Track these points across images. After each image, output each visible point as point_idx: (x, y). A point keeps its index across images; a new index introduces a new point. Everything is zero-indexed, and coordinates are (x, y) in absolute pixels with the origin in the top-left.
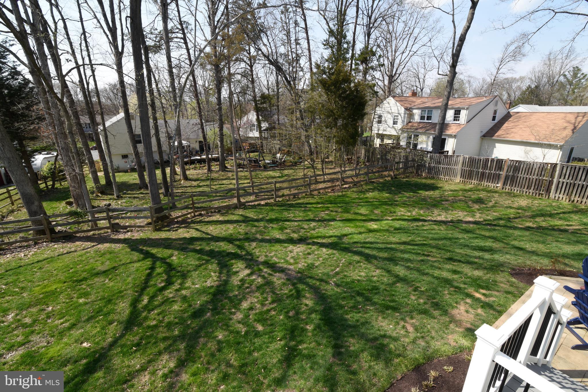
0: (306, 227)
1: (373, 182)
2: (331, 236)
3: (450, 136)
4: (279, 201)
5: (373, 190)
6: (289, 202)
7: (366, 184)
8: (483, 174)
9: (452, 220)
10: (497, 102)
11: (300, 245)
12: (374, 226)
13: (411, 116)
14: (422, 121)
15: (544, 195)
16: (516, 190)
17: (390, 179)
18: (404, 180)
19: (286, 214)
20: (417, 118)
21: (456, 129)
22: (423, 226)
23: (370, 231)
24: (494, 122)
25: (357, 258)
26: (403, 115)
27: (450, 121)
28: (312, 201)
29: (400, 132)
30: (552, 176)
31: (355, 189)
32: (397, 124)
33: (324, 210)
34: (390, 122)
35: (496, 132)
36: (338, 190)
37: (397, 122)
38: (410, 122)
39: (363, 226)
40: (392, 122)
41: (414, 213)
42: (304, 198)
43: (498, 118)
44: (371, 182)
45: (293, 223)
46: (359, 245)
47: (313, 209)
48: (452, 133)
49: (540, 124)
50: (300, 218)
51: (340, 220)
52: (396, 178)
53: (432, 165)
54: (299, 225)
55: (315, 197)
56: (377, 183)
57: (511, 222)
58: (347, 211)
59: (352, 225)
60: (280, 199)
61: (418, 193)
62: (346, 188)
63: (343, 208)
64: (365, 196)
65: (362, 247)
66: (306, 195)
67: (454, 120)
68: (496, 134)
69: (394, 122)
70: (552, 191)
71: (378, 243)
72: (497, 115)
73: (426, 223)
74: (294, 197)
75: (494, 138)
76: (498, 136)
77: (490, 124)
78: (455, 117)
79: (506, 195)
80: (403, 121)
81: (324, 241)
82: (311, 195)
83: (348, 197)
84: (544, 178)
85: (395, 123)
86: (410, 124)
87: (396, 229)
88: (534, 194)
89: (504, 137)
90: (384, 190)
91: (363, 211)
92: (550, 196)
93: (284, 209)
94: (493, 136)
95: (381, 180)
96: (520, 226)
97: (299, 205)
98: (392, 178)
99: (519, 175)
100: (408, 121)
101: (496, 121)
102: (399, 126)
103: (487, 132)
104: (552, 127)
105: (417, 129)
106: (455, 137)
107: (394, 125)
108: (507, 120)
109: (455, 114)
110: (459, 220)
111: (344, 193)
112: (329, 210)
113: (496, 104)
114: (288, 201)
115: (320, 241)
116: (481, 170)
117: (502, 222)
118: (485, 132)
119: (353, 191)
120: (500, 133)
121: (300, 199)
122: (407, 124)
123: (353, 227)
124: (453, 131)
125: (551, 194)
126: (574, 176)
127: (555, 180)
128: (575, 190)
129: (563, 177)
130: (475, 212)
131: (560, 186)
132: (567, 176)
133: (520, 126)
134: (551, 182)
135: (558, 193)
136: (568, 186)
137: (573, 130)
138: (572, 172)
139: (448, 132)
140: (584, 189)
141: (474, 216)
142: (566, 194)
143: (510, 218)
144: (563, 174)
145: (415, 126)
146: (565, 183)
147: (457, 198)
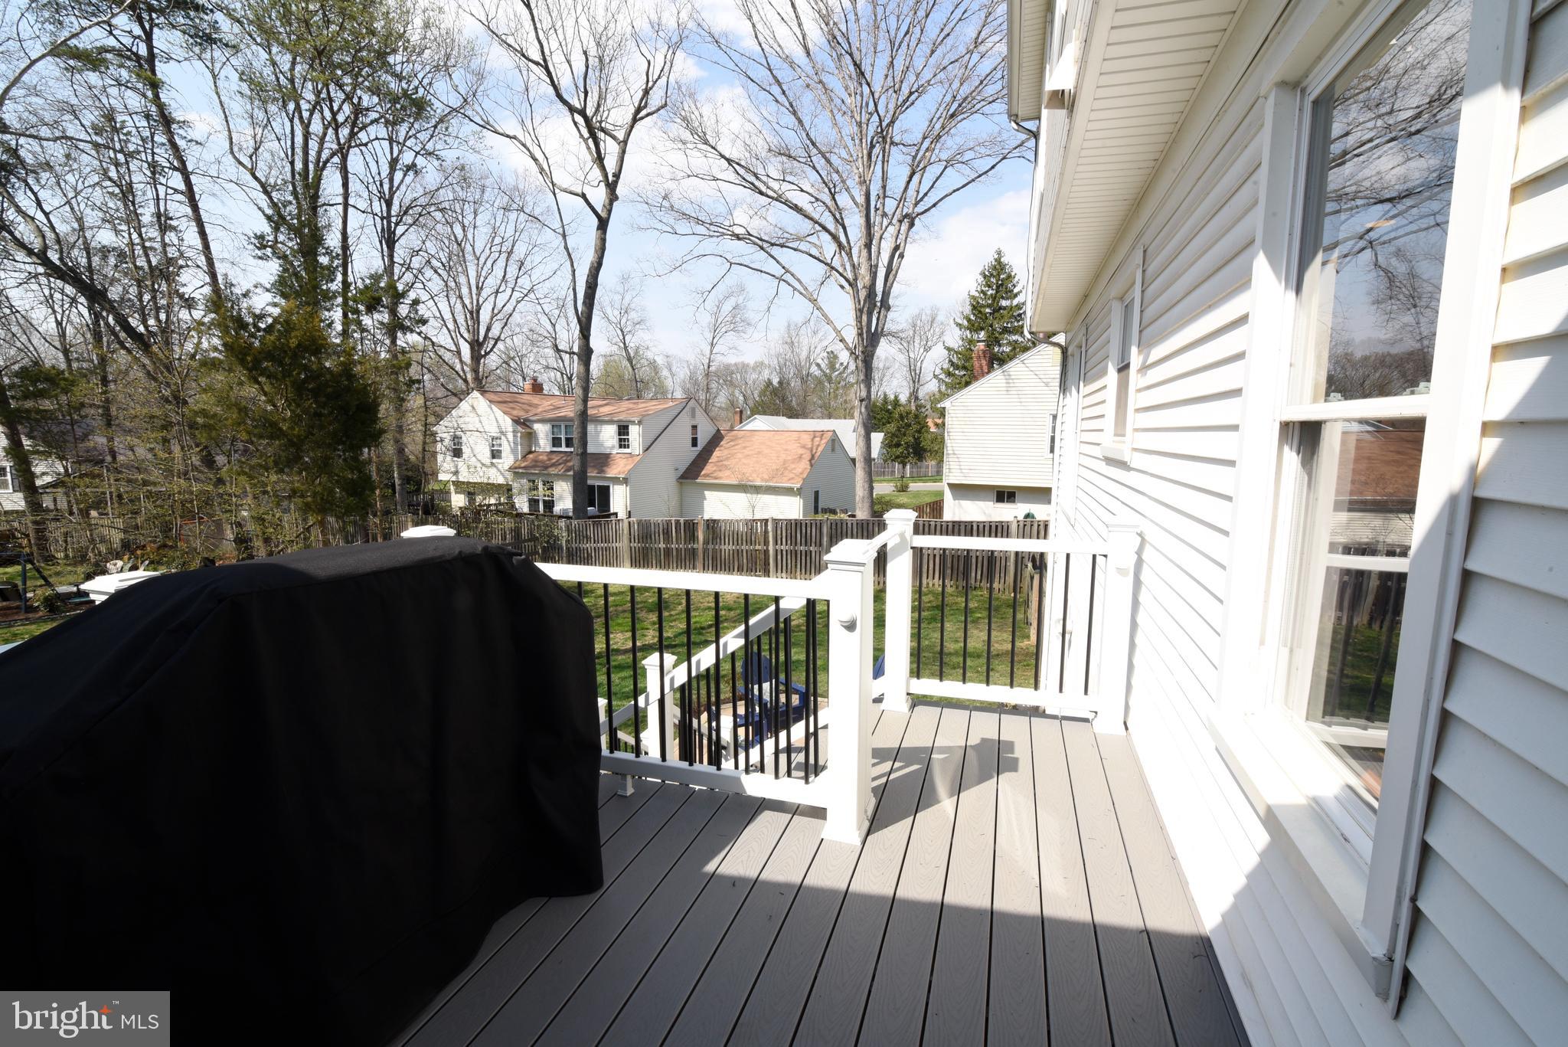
3: (616, 480)
8: (668, 552)
10: (693, 410)
13: (530, 437)
14: (555, 449)
20: (544, 444)
21: (626, 465)
24: (695, 449)
26: (510, 436)
27: (613, 447)
29: (511, 475)
30: (766, 543)
32: (499, 457)
34: (485, 454)
35: (703, 469)
37: (500, 452)
38: (531, 452)
40: (488, 454)
43: (702, 443)
48: (619, 473)
49: (766, 451)
53: (574, 545)
57: (700, 634)
67: (621, 446)
68: (703, 473)
69: (492, 452)
70: (771, 570)
72: (699, 436)
75: (699, 480)
76: (707, 475)
77: (690, 453)
78: (620, 440)
80: (514, 451)
84: (757, 547)
85: (495, 454)
86: (531, 456)
89: (716, 478)
94: (697, 476)
99: (722, 547)
100: (527, 450)
101: (700, 447)
102: (507, 460)
103: (687, 469)
104: (783, 456)
105: (546, 468)
106: (625, 481)
107: (494, 461)
108: (717, 446)
109: (620, 434)
113: (693, 415)
116: (662, 545)
118: (682, 469)
120: (708, 469)
122: (524, 457)
124: (619, 469)
126: (792, 539)
127: (771, 548)
128: (799, 562)
129: (779, 542)
130: (647, 629)
131: (779, 557)
132: (784, 540)
133: (740, 455)
134: (766, 552)
135: (779, 571)
136: (789, 557)
137: (810, 461)
138: (789, 532)
139: (612, 472)
140: (808, 558)
141: (645, 636)
142: (789, 570)
143: (703, 628)
144: (779, 537)
145: (542, 461)
146: (784, 553)
147: (620, 609)
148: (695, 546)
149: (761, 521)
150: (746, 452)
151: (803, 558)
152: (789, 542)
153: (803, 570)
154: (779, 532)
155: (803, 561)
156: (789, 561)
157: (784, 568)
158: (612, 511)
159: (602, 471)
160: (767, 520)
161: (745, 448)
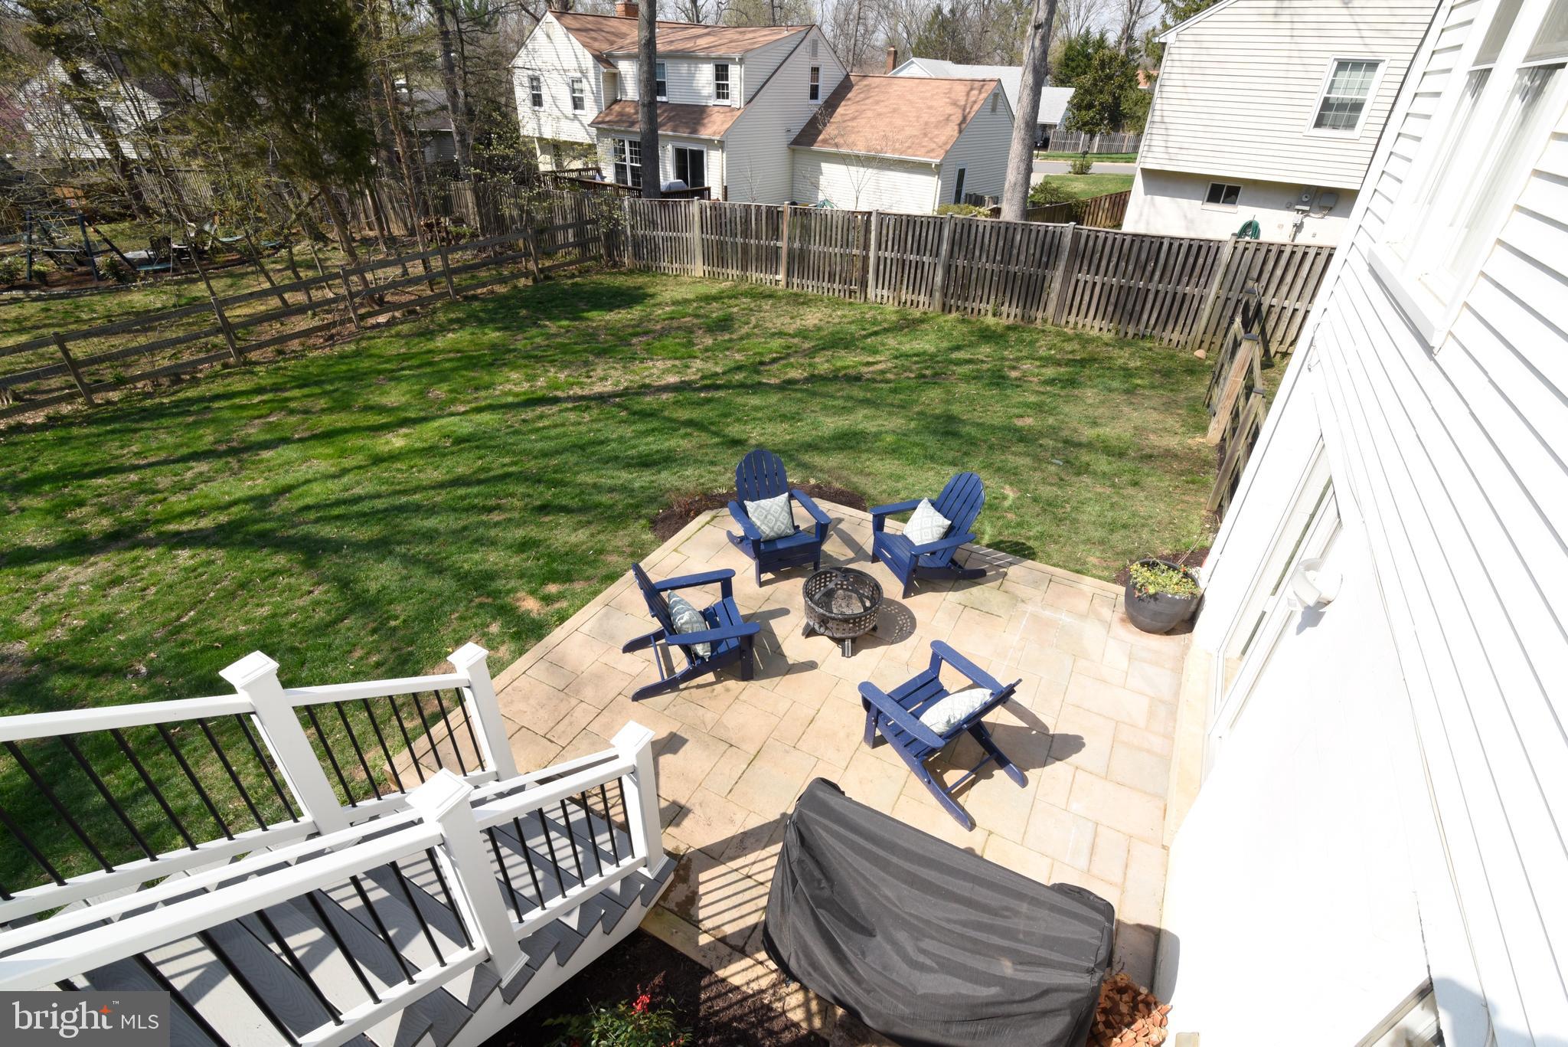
0: (164, 482)
1: (475, 298)
2: (235, 503)
3: (711, 143)
4: (109, 402)
5: (461, 323)
6: (148, 403)
7: (452, 305)
8: (745, 251)
9: (627, 388)
10: (815, 43)
11: (103, 557)
12: (397, 441)
13: (614, 80)
15: (858, 295)
16: (811, 287)
17: (530, 283)
18: (570, 282)
19: (113, 450)
20: (631, 89)
21: (723, 123)
22: (541, 417)
23: (378, 460)
24: (814, 102)
25: (281, 560)
26: (592, 78)
27: (709, 96)
28: (239, 384)
29: (593, 131)
30: (866, 247)
31: (405, 328)
32: (582, 108)
33: (264, 412)
34: (566, 101)
35: (821, 132)
36: (351, 334)
37: (581, 99)
38: (616, 101)
39: (361, 449)
40: (570, 102)
41: (541, 382)
42: (213, 377)
43: (824, 93)
44: (466, 298)
45: (119, 478)
46: (312, 515)
47: (227, 414)
48: (714, 134)
49: (904, 108)
50: (163, 455)
51: (301, 440)
52: (547, 278)
53: (640, 232)
54: (142, 481)
55: (258, 369)
56: (484, 300)
57: (758, 373)
58: (342, 405)
59: (329, 451)
60: (114, 396)
61: (587, 319)
62: (378, 325)
63: (336, 395)
64: (431, 346)
65: (317, 521)
66: (226, 366)
67: (719, 96)
68: (821, 137)
69: (574, 98)
70: (869, 283)
71: (379, 496)
72: (821, 83)
73: (555, 408)
74: (177, 380)
75: (815, 148)
76: (825, 141)
77: (808, 109)
78: (718, 86)
79: (788, 303)
80: (597, 101)
81: (205, 523)
82: (245, 364)
83: (370, 356)
84: (855, 251)
85: (577, 104)
86: (616, 108)
87: (460, 440)
88: (842, 294)
89: (837, 145)
90: (492, 320)
91: (394, 396)
92: (869, 296)
93: (113, 432)
94: (813, 142)
95: (501, 289)
96: (773, 381)
97: (182, 408)
98: (535, 280)
99: (812, 247)
100: (611, 98)
101: (820, 101)
102: (590, 112)
103: (803, 130)
104: (925, 117)
105: (633, 123)
106: (721, 145)
107: (578, 112)
108: (843, 98)
109: (718, 78)
110: (644, 386)
111: (364, 344)
112: (282, 409)
113: (814, 50)
114: (148, 395)
115: (188, 525)
116: (739, 239)
117: (739, 377)
118: (796, 130)
119: (398, 335)
120: (829, 131)
121: (195, 382)
122: (609, 107)
123: (327, 457)
124: (715, 127)
125: (869, 290)
126: (900, 243)
127: (872, 254)
128: (906, 276)
129: (883, 246)
130: (695, 357)
131: (881, 267)
132: (890, 243)
133: (869, 114)
134: (866, 258)
135: (880, 286)
136: (894, 268)
137: (960, 125)
138: (897, 232)
139: (705, 133)
140: (919, 272)
141: (688, 367)
142: (892, 286)
143: (762, 363)
144: (884, 239)
145: (629, 115)
146: (889, 262)
147: (675, 324)
148: (779, 244)
149: (863, 213)
150: (879, 109)
151: (913, 271)
152: (896, 248)
153: (911, 288)
154: (884, 232)
155: (912, 276)
156: (893, 275)
157: (887, 283)
158: (706, 185)
159: (695, 131)
160: (870, 213)
161: (877, 103)
